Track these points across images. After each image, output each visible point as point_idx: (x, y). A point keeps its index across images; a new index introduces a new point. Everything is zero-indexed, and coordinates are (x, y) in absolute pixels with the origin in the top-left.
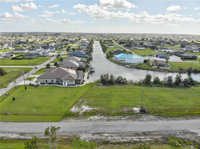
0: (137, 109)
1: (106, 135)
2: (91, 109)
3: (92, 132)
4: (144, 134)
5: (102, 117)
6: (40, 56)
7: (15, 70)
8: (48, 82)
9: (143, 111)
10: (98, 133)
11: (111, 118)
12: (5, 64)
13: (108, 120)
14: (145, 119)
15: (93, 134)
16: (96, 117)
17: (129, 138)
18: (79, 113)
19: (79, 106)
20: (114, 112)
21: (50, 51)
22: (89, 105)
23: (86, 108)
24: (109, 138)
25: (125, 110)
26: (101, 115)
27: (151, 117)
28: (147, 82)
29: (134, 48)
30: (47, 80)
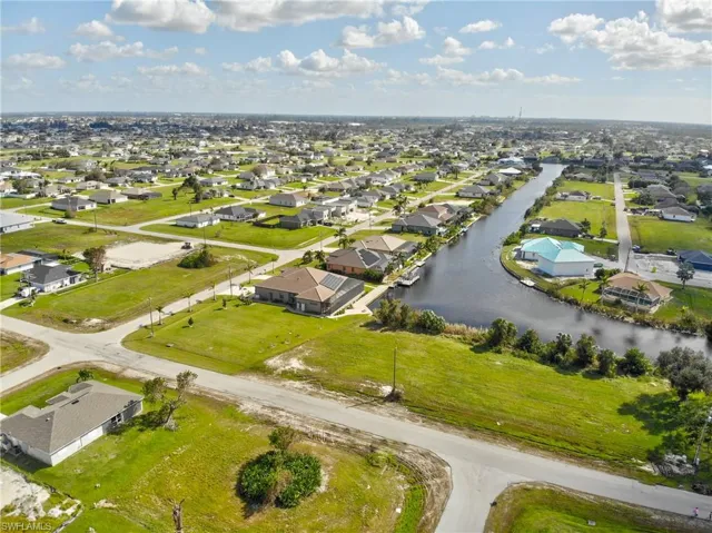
0: (387, 390)
1: (282, 413)
2: (302, 368)
3: (266, 403)
4: (347, 431)
5: (308, 386)
6: (320, 222)
7: (240, 257)
8: (274, 299)
9: (394, 398)
10: (273, 408)
11: (322, 392)
12: (231, 237)
13: (311, 394)
14: (383, 411)
15: (264, 407)
16: (298, 384)
17: (313, 428)
18: (276, 369)
19: (286, 359)
21: (359, 207)
22: (307, 361)
23: (296, 364)
24: (282, 419)
25: (364, 384)
26: (310, 383)
27: (401, 410)
29: (656, 213)
30: (271, 294)
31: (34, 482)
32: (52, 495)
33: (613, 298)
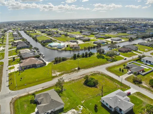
0: (77, 69)
2: (60, 73)
3: (67, 79)
4: (83, 75)
5: (67, 74)
8: (28, 68)
9: (79, 69)
10: (70, 79)
11: (70, 73)
14: (81, 71)
17: (79, 77)
18: (57, 75)
19: (55, 73)
20: (69, 71)
24: (74, 79)
25: (73, 70)
26: (66, 74)
27: (83, 70)
28: (75, 57)
29: (55, 36)
30: (27, 67)
31: (67, 111)
32: (74, 109)
33: (74, 48)
